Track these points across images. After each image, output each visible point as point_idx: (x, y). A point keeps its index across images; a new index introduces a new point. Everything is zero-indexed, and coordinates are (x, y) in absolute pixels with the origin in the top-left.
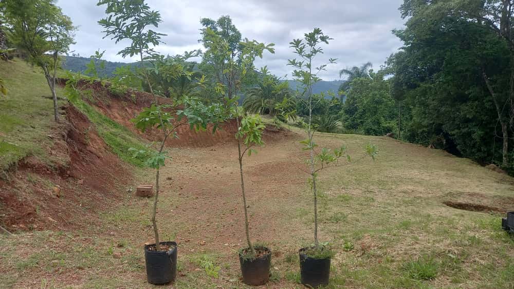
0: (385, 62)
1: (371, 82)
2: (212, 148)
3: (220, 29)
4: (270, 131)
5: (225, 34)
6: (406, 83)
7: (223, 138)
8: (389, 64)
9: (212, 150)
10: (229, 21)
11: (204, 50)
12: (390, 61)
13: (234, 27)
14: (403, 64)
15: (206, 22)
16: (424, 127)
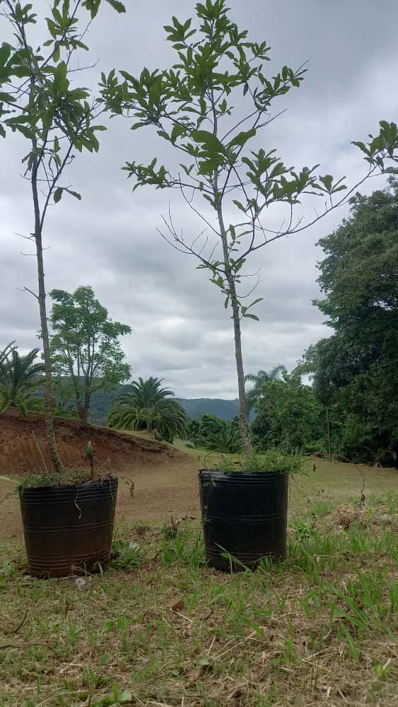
0: (303, 356)
1: (285, 386)
3: (77, 305)
4: (148, 450)
5: (83, 311)
6: (334, 380)
8: (308, 359)
10: (90, 293)
12: (309, 354)
13: (98, 303)
14: (328, 354)
15: (57, 294)
16: (367, 434)
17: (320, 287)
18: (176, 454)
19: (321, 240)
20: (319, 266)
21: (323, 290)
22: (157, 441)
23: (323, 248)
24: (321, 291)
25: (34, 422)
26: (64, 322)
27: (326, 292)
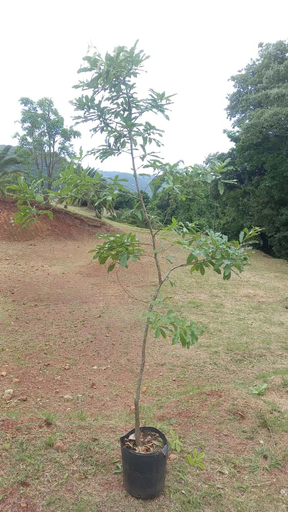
0: (204, 162)
1: (186, 179)
2: (32, 242)
3: (40, 112)
4: (92, 225)
5: (45, 118)
7: (42, 232)
8: (207, 164)
9: (31, 245)
10: (50, 103)
11: (22, 133)
12: (209, 161)
13: (56, 111)
15: (25, 101)
17: (227, 115)
18: (111, 229)
19: (232, 77)
20: (229, 97)
21: (229, 117)
22: (98, 219)
23: (233, 83)
24: (227, 118)
25: (12, 202)
26: (30, 125)
27: (231, 119)
